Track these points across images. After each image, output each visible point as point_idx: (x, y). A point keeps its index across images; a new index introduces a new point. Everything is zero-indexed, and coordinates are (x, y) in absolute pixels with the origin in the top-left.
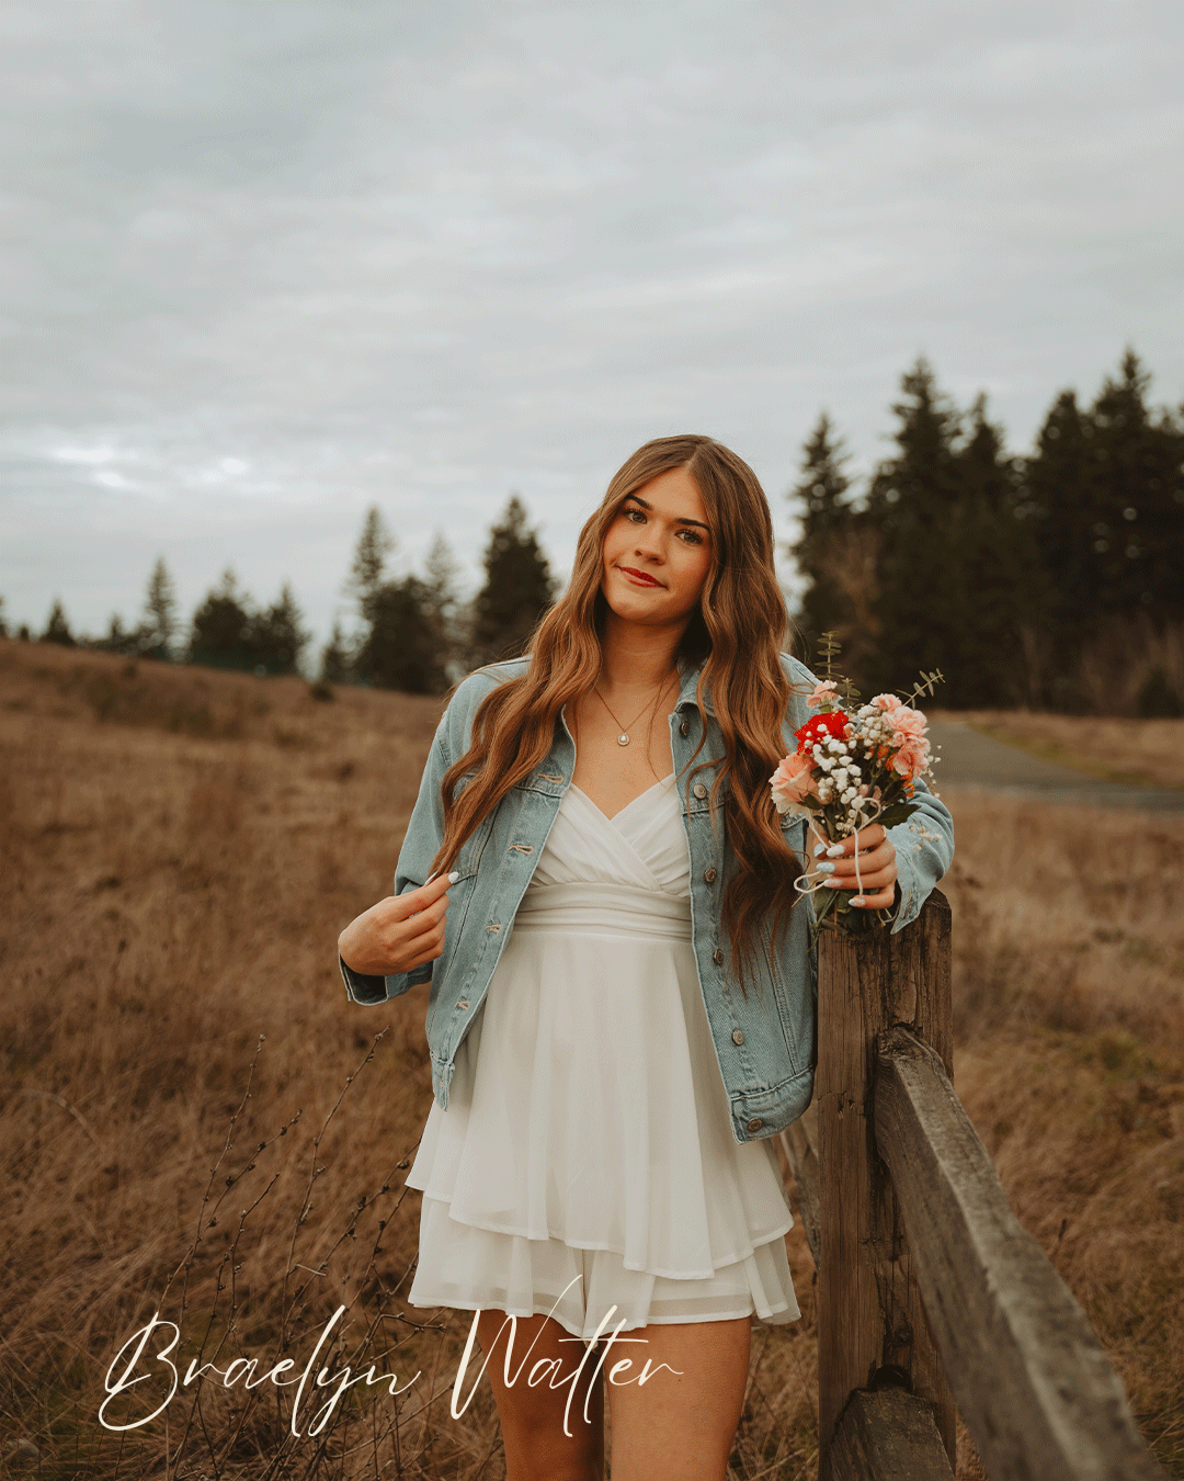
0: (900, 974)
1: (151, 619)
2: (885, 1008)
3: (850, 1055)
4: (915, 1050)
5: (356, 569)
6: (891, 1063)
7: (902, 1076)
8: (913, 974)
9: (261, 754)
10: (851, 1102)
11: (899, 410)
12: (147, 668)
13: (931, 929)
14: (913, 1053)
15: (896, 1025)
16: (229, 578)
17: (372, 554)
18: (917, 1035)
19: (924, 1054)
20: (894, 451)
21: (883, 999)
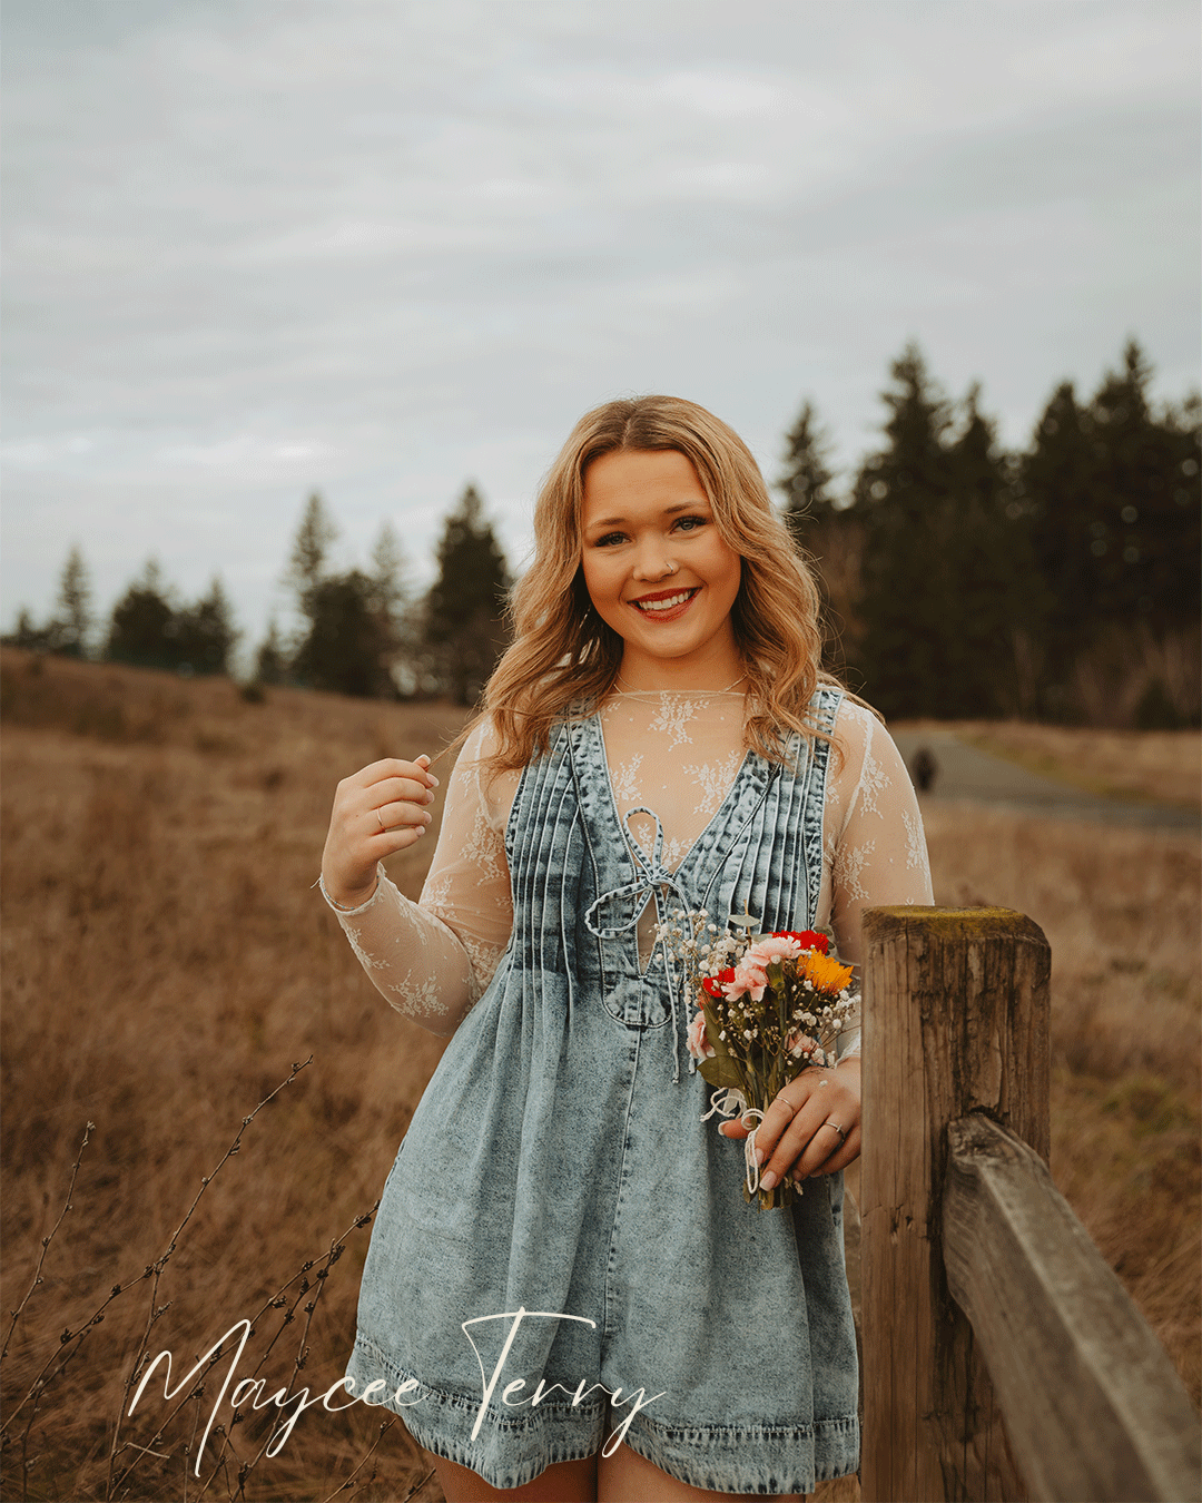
0: (980, 1039)
1: (63, 613)
2: (957, 1086)
3: (909, 1153)
4: (1005, 1148)
5: (296, 559)
6: (973, 1167)
7: (995, 1191)
8: (997, 1039)
9: (180, 761)
10: (909, 1219)
11: (888, 399)
12: (56, 667)
13: (1022, 975)
14: (1003, 1154)
15: (974, 1110)
16: (153, 569)
17: (312, 545)
18: (1000, 1122)
19: (1018, 1154)
20: (881, 443)
21: (956, 1074)
